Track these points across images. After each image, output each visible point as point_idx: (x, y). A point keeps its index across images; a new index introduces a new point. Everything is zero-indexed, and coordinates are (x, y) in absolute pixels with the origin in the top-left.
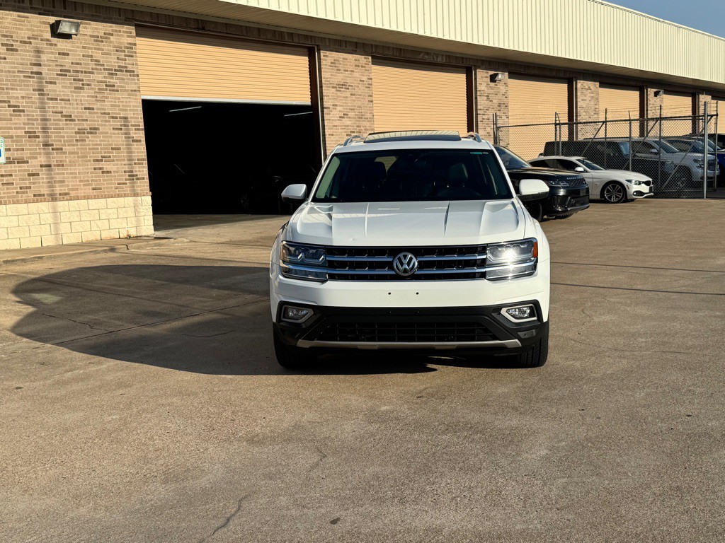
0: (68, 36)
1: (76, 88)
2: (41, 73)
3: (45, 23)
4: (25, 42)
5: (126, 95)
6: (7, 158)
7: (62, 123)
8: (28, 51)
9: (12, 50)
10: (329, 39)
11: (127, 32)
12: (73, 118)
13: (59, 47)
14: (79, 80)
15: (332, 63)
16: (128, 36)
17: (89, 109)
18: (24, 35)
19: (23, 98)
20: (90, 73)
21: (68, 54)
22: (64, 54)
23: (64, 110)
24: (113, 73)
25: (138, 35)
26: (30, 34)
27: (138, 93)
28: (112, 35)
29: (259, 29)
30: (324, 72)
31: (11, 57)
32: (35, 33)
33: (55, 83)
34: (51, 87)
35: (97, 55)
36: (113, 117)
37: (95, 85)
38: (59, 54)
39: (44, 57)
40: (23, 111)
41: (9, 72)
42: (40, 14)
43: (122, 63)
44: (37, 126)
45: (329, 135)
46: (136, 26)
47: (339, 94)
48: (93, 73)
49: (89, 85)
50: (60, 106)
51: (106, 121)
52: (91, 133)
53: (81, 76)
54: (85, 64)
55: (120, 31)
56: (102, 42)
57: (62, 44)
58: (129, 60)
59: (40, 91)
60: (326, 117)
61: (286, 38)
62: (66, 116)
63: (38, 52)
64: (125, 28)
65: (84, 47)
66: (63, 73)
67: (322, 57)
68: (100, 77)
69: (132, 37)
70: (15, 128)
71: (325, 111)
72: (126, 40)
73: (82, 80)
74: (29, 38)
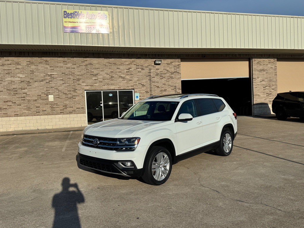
0: (159, 64)
1: (160, 79)
2: (151, 75)
3: (152, 61)
4: (147, 67)
5: (176, 79)
6: (140, 99)
7: (156, 89)
8: (147, 69)
9: (143, 69)
10: (257, 55)
11: (177, 61)
12: (159, 87)
13: (156, 67)
14: (162, 76)
15: (257, 63)
16: (178, 62)
17: (164, 84)
18: (146, 65)
19: (145, 82)
20: (165, 74)
21: (159, 69)
22: (158, 69)
23: (157, 85)
24: (172, 73)
25: (181, 61)
26: (148, 64)
27: (180, 79)
28: (173, 62)
29: (226, 55)
30: (254, 66)
31: (142, 71)
32: (150, 64)
33: (155, 78)
34: (153, 79)
35: (168, 69)
36: (171, 86)
37: (167, 77)
38: (156, 69)
39: (152, 71)
40: (145, 86)
41: (142, 75)
42: (151, 59)
43: (175, 70)
44: (149, 90)
45: (255, 88)
46: (181, 59)
47: (260, 73)
48: (166, 74)
49: (165, 77)
50: (155, 84)
51: (169, 87)
52: (164, 91)
53: (162, 75)
54: (164, 72)
55: (175, 61)
56: (170, 65)
57: (157, 67)
58: (178, 69)
59: (150, 80)
60: (254, 81)
61: (238, 56)
62: (157, 87)
63: (150, 69)
64: (177, 60)
65: (164, 67)
66: (157, 75)
67: (253, 61)
68: (168, 75)
69: (179, 62)
70: (143, 90)
71: (254, 79)
72: (177, 63)
73: (163, 76)
74: (148, 66)
